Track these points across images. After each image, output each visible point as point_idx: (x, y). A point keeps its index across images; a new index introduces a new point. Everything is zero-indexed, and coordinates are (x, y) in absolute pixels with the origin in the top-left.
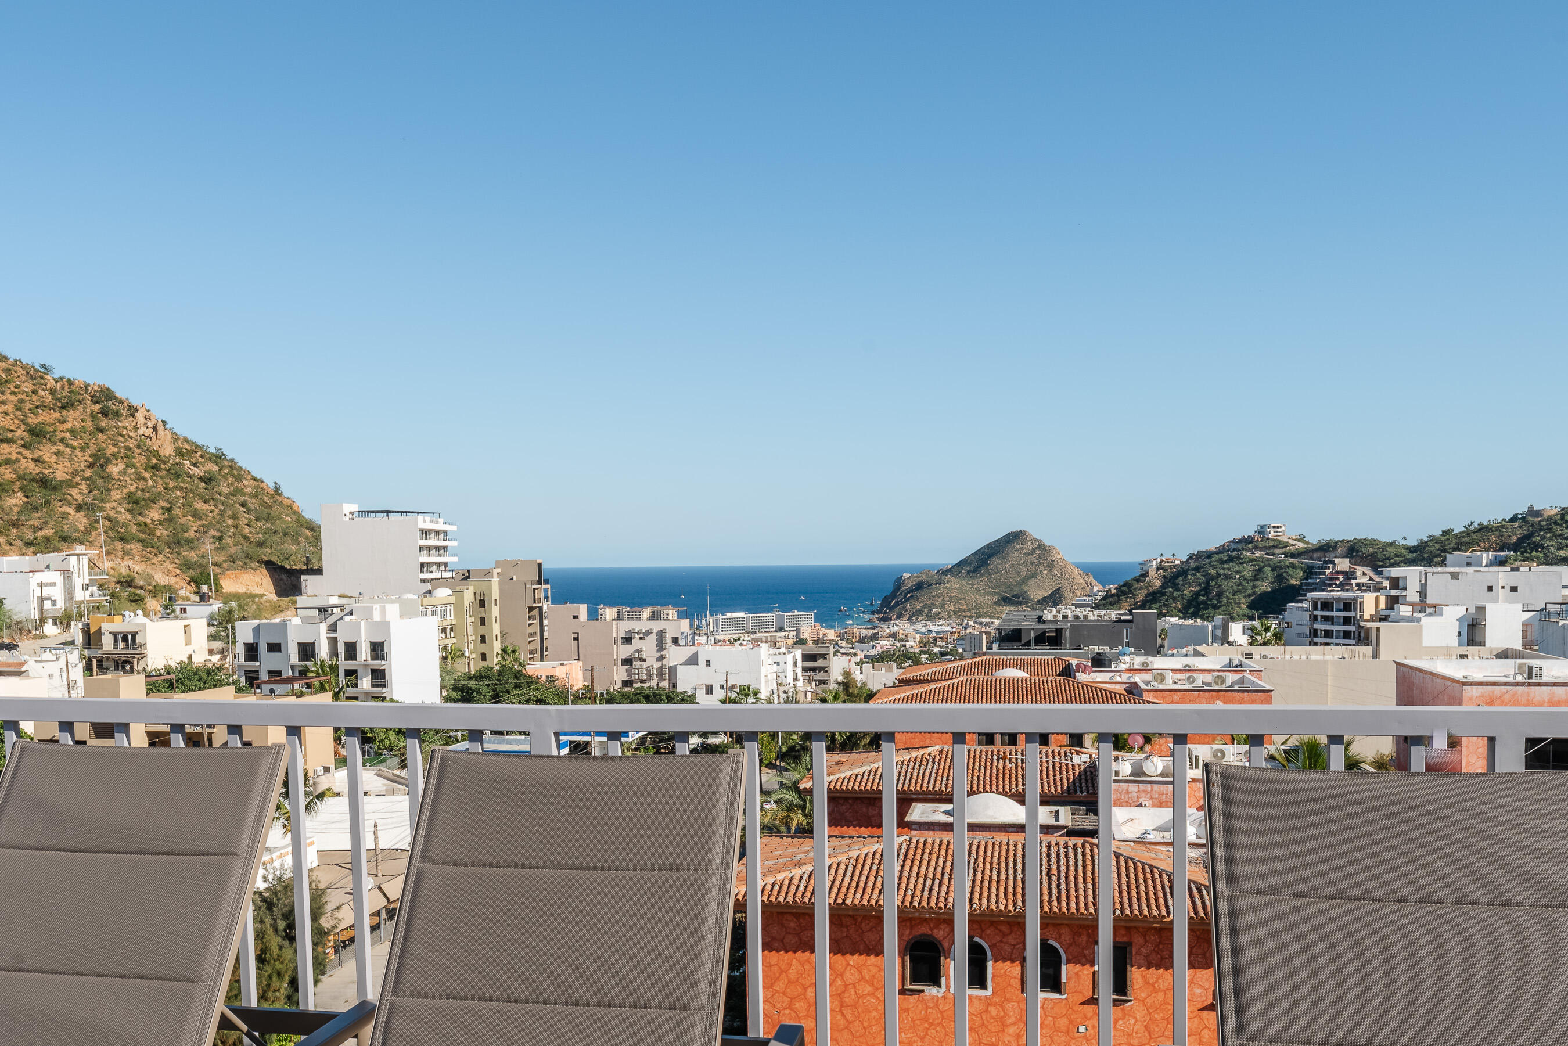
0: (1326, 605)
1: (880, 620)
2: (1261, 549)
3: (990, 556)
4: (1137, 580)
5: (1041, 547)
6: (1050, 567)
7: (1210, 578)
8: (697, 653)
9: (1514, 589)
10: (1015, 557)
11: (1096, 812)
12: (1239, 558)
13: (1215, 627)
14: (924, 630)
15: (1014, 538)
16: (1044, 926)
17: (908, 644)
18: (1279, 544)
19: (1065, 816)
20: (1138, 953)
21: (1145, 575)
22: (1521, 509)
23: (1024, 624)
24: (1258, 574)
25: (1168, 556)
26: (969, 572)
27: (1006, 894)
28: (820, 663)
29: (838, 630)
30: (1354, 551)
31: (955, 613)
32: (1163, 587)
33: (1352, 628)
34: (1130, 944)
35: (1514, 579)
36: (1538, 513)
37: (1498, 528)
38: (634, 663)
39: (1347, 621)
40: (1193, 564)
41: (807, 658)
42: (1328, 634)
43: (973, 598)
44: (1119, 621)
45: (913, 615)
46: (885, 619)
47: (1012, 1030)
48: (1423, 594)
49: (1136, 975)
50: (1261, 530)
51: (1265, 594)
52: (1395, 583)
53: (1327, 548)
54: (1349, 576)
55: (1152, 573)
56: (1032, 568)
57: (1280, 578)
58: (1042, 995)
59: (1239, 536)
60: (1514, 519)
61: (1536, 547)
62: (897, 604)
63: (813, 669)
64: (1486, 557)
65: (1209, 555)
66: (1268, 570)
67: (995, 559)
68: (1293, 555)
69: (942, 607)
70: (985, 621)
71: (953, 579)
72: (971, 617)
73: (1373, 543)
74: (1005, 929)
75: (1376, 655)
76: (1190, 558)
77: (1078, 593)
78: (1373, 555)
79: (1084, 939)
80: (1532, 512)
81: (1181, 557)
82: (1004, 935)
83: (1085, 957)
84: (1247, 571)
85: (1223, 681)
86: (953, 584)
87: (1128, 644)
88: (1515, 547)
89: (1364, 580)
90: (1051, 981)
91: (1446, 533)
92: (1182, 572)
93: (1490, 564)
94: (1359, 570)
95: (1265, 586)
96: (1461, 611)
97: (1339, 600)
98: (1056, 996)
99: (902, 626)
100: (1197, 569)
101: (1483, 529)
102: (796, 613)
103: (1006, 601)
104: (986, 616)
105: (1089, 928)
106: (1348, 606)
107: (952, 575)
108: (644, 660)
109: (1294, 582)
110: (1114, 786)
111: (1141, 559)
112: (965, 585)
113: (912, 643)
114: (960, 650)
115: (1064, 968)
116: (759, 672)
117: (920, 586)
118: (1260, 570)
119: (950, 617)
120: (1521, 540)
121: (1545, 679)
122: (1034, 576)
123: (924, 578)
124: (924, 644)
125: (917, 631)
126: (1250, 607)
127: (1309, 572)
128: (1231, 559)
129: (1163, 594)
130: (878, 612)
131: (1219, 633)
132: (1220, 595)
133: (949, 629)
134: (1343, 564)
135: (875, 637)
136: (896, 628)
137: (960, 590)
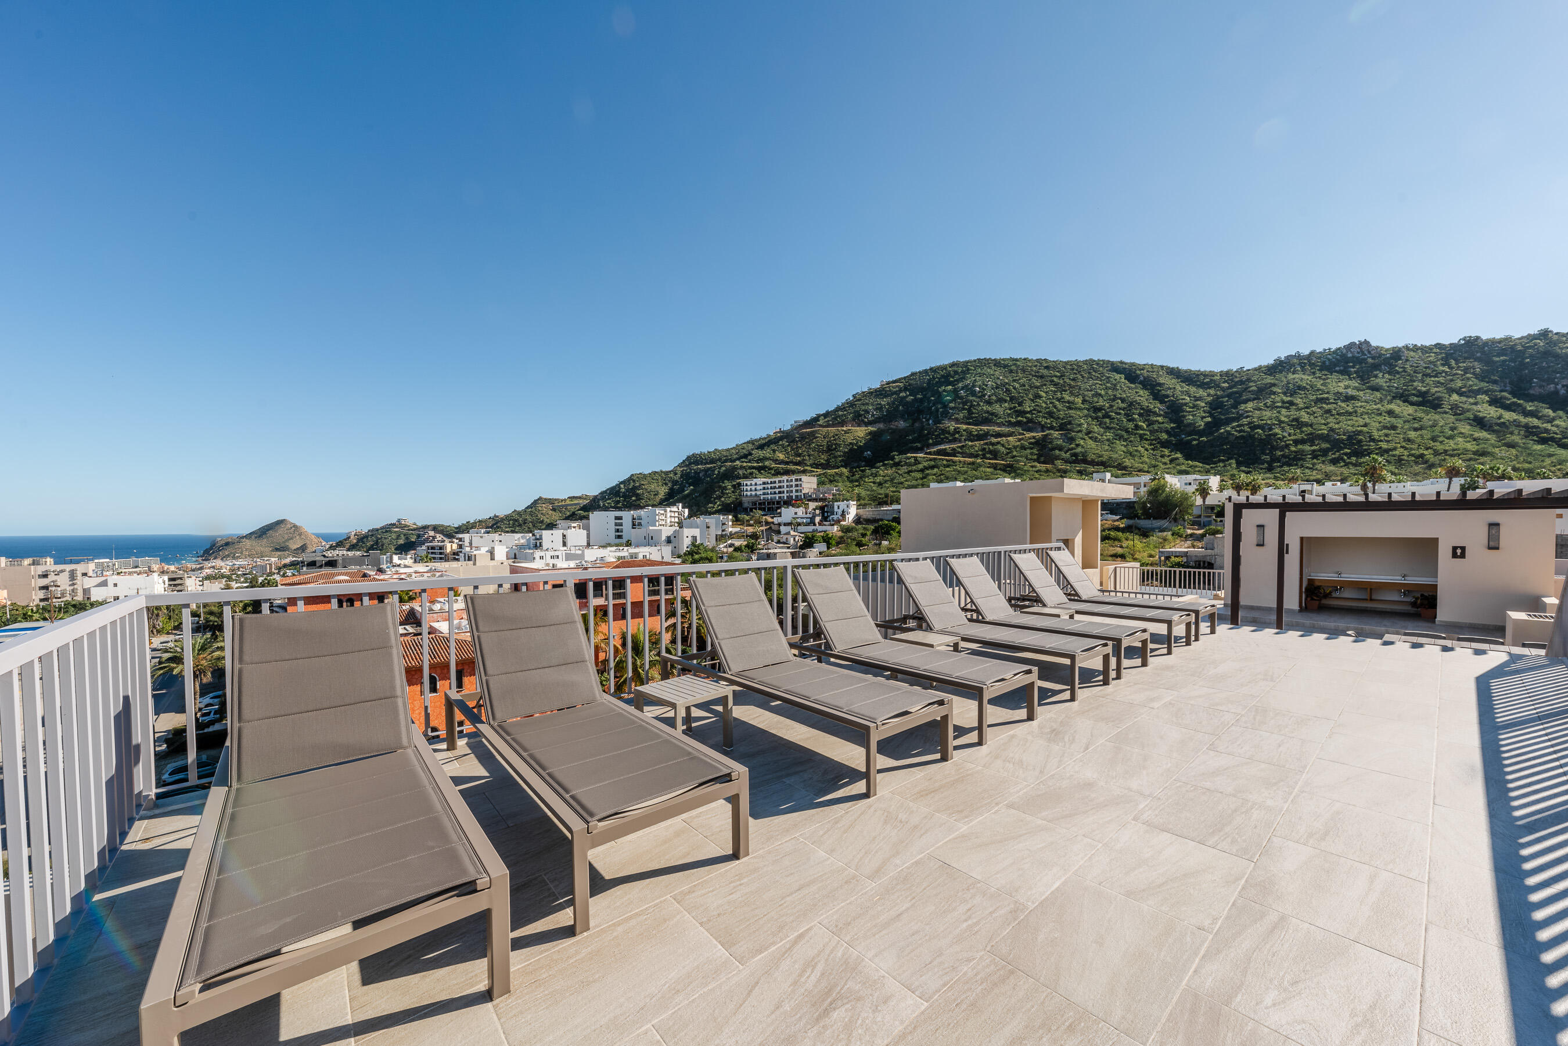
0: (433, 548)
1: (203, 560)
2: (399, 528)
3: (268, 530)
4: (345, 540)
5: (295, 526)
6: (300, 535)
7: (378, 539)
8: (107, 580)
9: (500, 541)
10: (281, 530)
11: (420, 626)
12: (390, 531)
13: (387, 558)
14: (231, 564)
15: (280, 522)
16: (430, 669)
17: (222, 571)
18: (406, 526)
19: (410, 629)
20: (467, 672)
21: (349, 538)
22: (492, 515)
23: (318, 559)
24: (398, 537)
25: (359, 530)
26: (256, 537)
27: (413, 660)
28: (178, 582)
29: (177, 566)
30: (435, 528)
31: (249, 556)
32: (358, 542)
33: (443, 556)
34: (463, 669)
35: (500, 538)
36: (497, 517)
37: (486, 521)
38: (50, 588)
39: (441, 553)
40: (370, 534)
41: (170, 580)
42: (434, 558)
43: (259, 549)
44: (363, 556)
45: (224, 557)
46: (207, 560)
47: (417, 712)
48: (471, 543)
49: (466, 680)
50: (399, 520)
51: (401, 544)
52: (460, 540)
53: (425, 528)
54: (434, 538)
55: (352, 537)
56: (291, 535)
57: (407, 538)
58: (430, 695)
59: (389, 523)
60: (490, 518)
61: (498, 527)
62: (213, 553)
63: (175, 585)
64: (483, 531)
65: (377, 530)
66: (402, 535)
67: (271, 532)
68: (412, 530)
69: (242, 553)
70: (266, 559)
71: (247, 541)
72: (258, 557)
73: (442, 526)
74: (413, 673)
75: (475, 564)
76: (369, 531)
77: (315, 545)
78: (443, 530)
79: (446, 670)
80: (496, 516)
81: (365, 531)
82: (413, 675)
83: (446, 677)
84: (394, 536)
85: (435, 575)
86: (247, 543)
87: (368, 565)
88: (491, 527)
89: (440, 539)
90: (434, 689)
91: (467, 522)
92: (366, 536)
93: (484, 533)
94: (438, 535)
95: (401, 542)
96: (487, 549)
97: (437, 546)
98: (435, 694)
99: (218, 563)
100: (372, 535)
101: (480, 521)
102: (147, 558)
103: (277, 550)
104: (267, 556)
105: (446, 666)
106: (441, 548)
107: (247, 538)
108: (59, 586)
109: (413, 540)
110: (428, 615)
111: (347, 531)
112: (254, 543)
113: (225, 570)
114: (254, 572)
115: (438, 683)
116: (154, 587)
117: (227, 544)
118: (399, 536)
119: (246, 558)
120: (493, 525)
121: (558, 567)
122: (292, 539)
123: (230, 540)
124: (232, 570)
125: (227, 565)
126: (396, 549)
127: (419, 536)
128: (386, 532)
129: (358, 545)
130: (202, 557)
131: (389, 559)
132: (383, 545)
133: (245, 563)
134: (432, 533)
135: (201, 568)
136: (214, 564)
137: (252, 546)
